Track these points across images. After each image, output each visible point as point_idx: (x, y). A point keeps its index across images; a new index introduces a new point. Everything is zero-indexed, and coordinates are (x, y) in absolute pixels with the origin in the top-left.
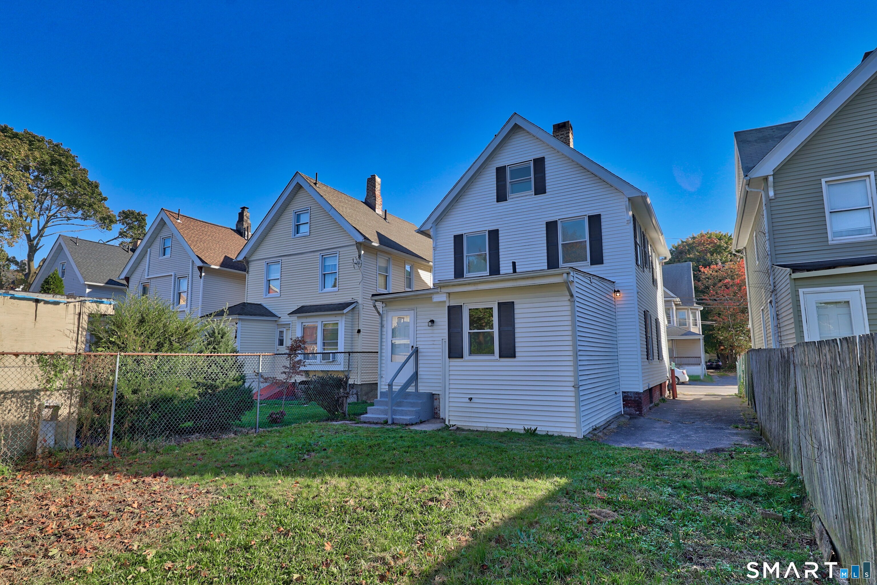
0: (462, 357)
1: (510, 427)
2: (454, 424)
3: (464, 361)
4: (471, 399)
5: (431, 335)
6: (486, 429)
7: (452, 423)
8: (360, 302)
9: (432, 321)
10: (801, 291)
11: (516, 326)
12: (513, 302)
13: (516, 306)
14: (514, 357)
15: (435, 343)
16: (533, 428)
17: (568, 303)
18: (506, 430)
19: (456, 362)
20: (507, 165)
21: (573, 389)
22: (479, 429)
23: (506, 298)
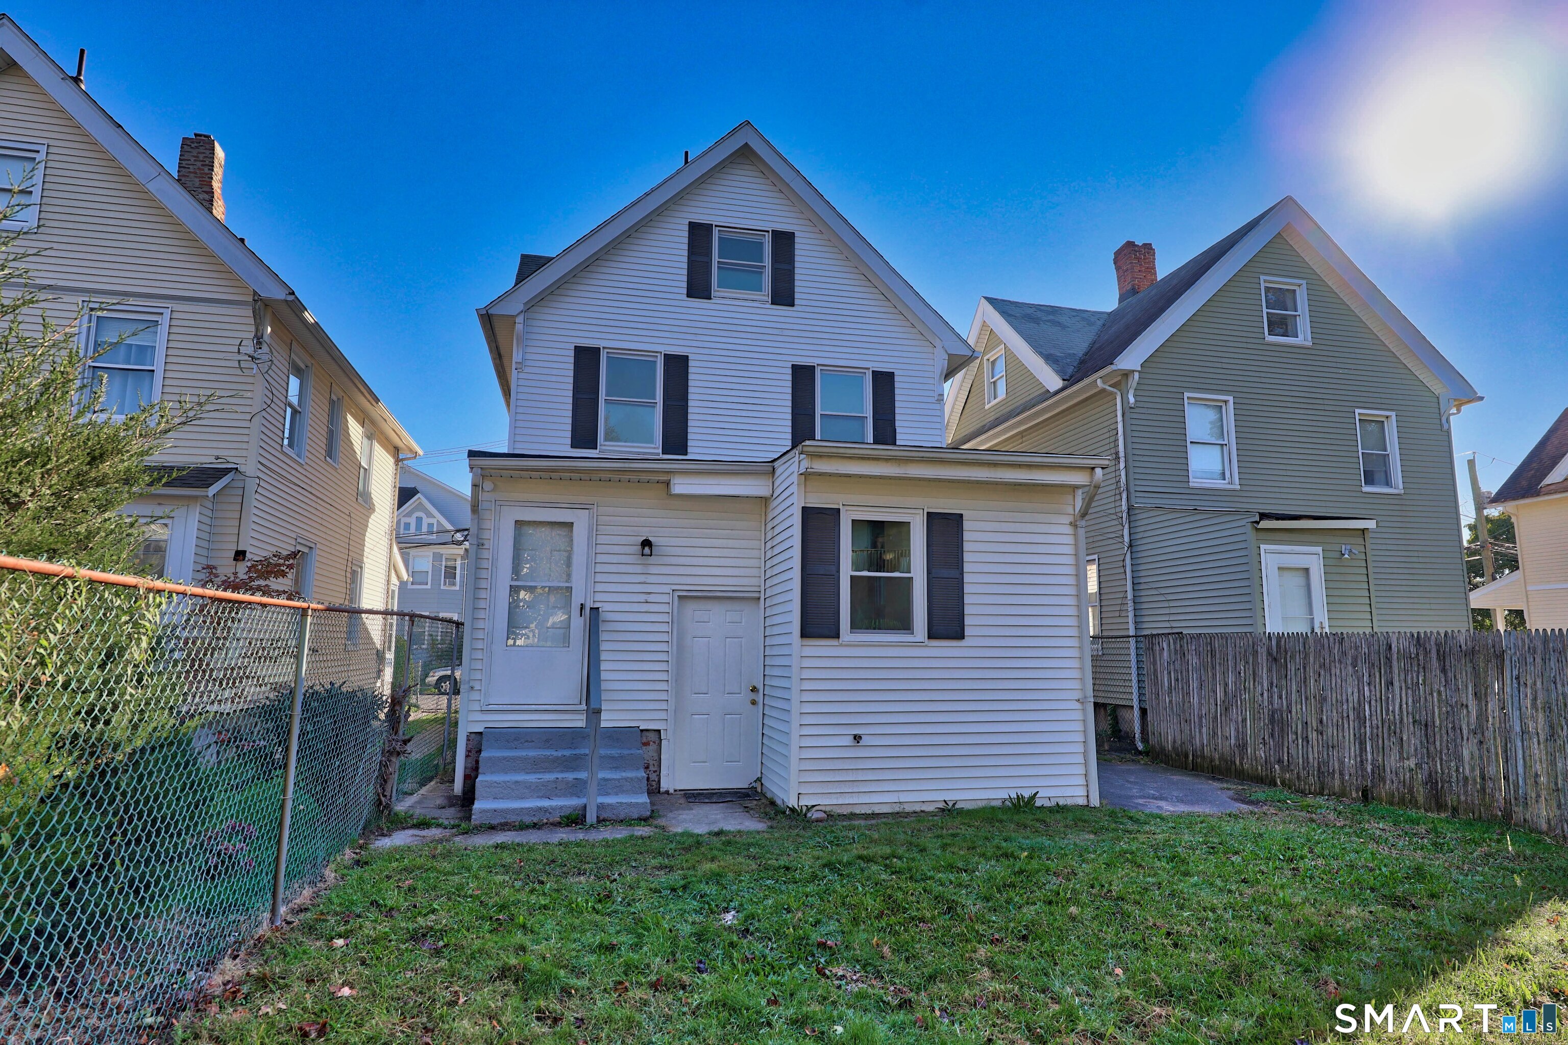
0: (838, 637)
1: (951, 797)
2: (810, 804)
3: (841, 645)
4: (857, 738)
5: (642, 578)
6: (897, 809)
7: (806, 801)
8: (249, 468)
9: (646, 543)
10: (1263, 547)
11: (967, 568)
12: (961, 515)
13: (966, 525)
14: (960, 636)
15: (651, 598)
16: (1027, 794)
17: (1069, 530)
18: (942, 805)
19: (820, 648)
20: (714, 223)
21: (1078, 706)
22: (878, 810)
23: (945, 505)
